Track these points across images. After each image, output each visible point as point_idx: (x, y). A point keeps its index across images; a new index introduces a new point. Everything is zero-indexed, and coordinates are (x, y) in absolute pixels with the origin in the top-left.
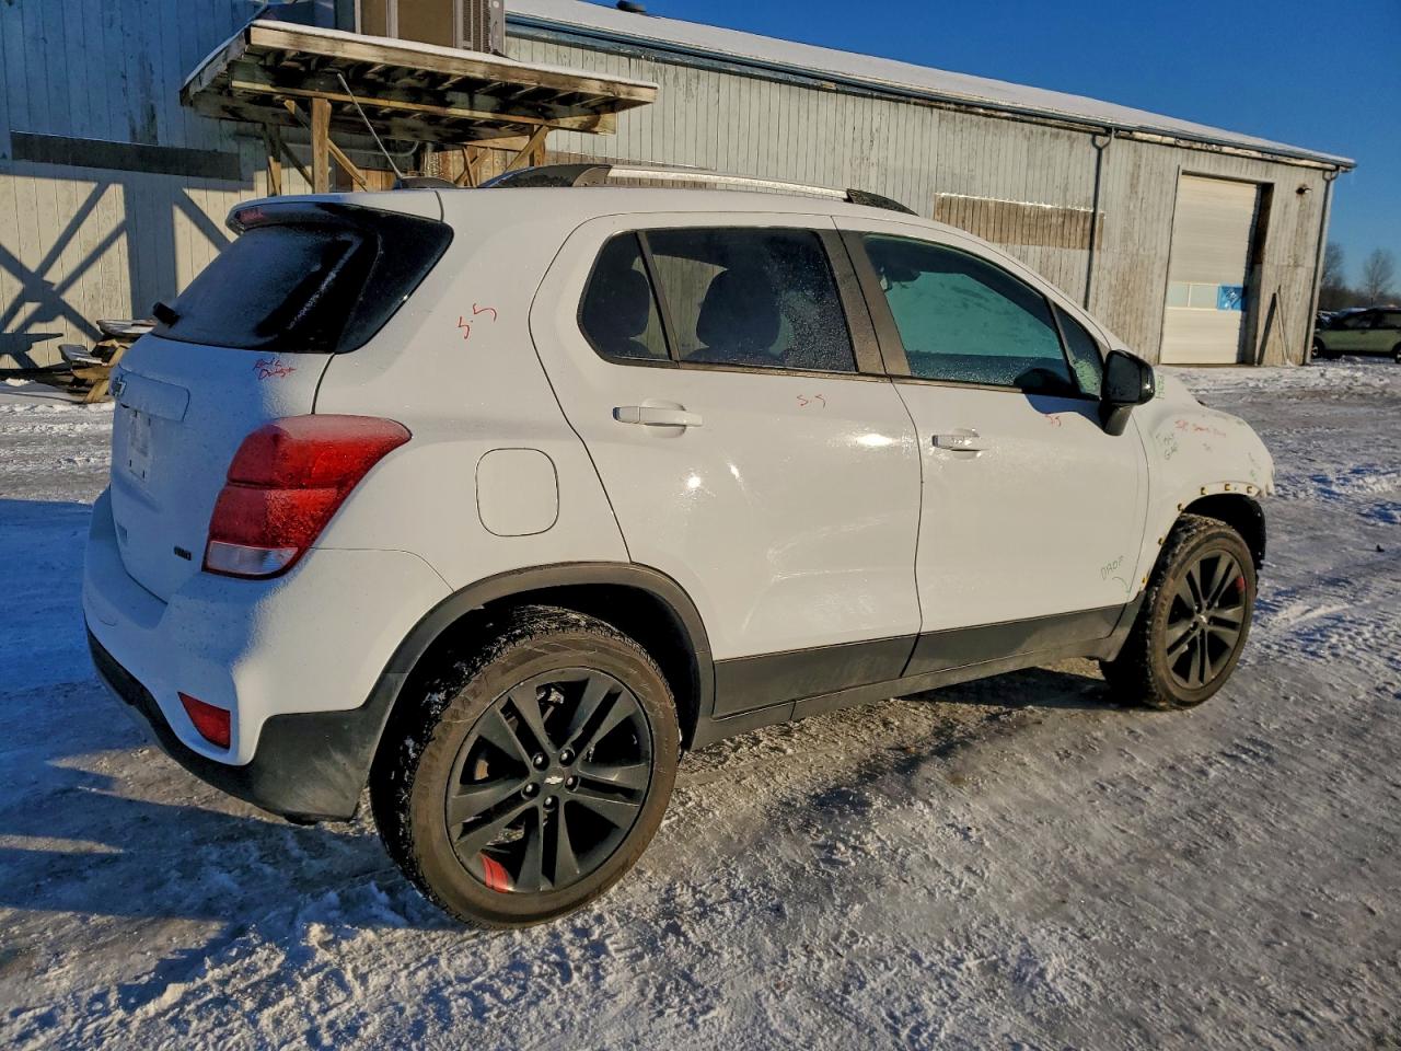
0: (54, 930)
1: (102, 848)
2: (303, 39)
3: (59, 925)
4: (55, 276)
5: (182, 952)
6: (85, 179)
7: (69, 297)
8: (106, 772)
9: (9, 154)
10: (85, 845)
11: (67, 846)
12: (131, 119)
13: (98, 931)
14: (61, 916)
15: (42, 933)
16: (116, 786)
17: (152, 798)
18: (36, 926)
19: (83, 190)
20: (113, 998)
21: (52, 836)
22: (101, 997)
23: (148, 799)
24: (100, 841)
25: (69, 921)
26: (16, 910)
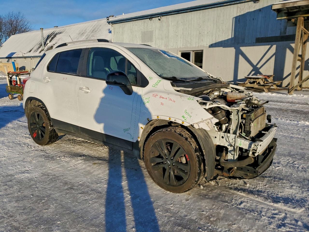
2: (286, 4)
4: (259, 66)
6: (268, 45)
7: (260, 70)
9: (255, 42)
12: (281, 30)
19: (268, 47)
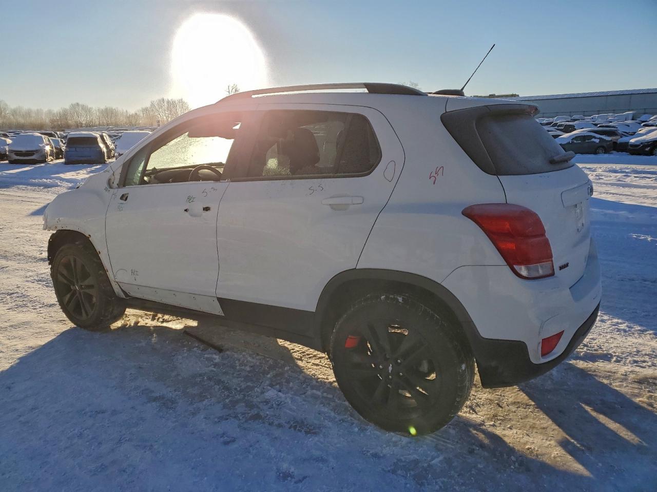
0: (623, 385)
1: (588, 408)
3: (620, 386)
5: (587, 362)
8: (559, 448)
10: (594, 414)
11: (602, 418)
13: (608, 377)
14: (618, 389)
15: (628, 386)
16: (559, 438)
17: (548, 421)
18: (628, 389)
20: (614, 359)
21: (605, 426)
22: (617, 361)
23: (550, 422)
24: (586, 412)
25: (616, 385)
26: (633, 400)
